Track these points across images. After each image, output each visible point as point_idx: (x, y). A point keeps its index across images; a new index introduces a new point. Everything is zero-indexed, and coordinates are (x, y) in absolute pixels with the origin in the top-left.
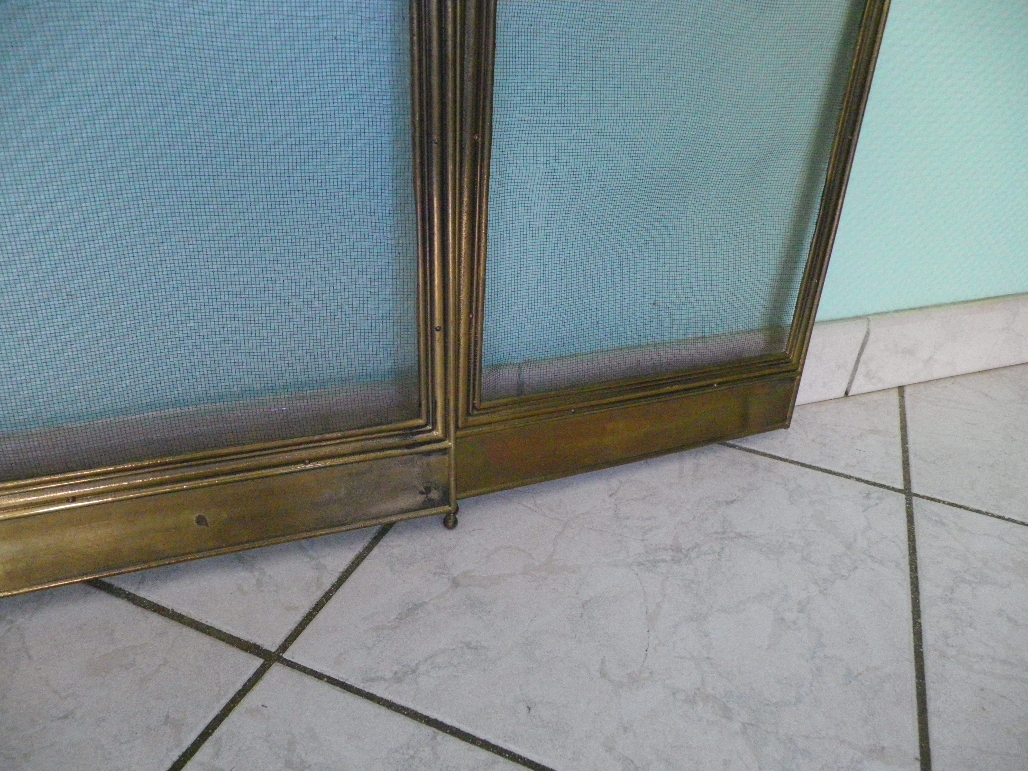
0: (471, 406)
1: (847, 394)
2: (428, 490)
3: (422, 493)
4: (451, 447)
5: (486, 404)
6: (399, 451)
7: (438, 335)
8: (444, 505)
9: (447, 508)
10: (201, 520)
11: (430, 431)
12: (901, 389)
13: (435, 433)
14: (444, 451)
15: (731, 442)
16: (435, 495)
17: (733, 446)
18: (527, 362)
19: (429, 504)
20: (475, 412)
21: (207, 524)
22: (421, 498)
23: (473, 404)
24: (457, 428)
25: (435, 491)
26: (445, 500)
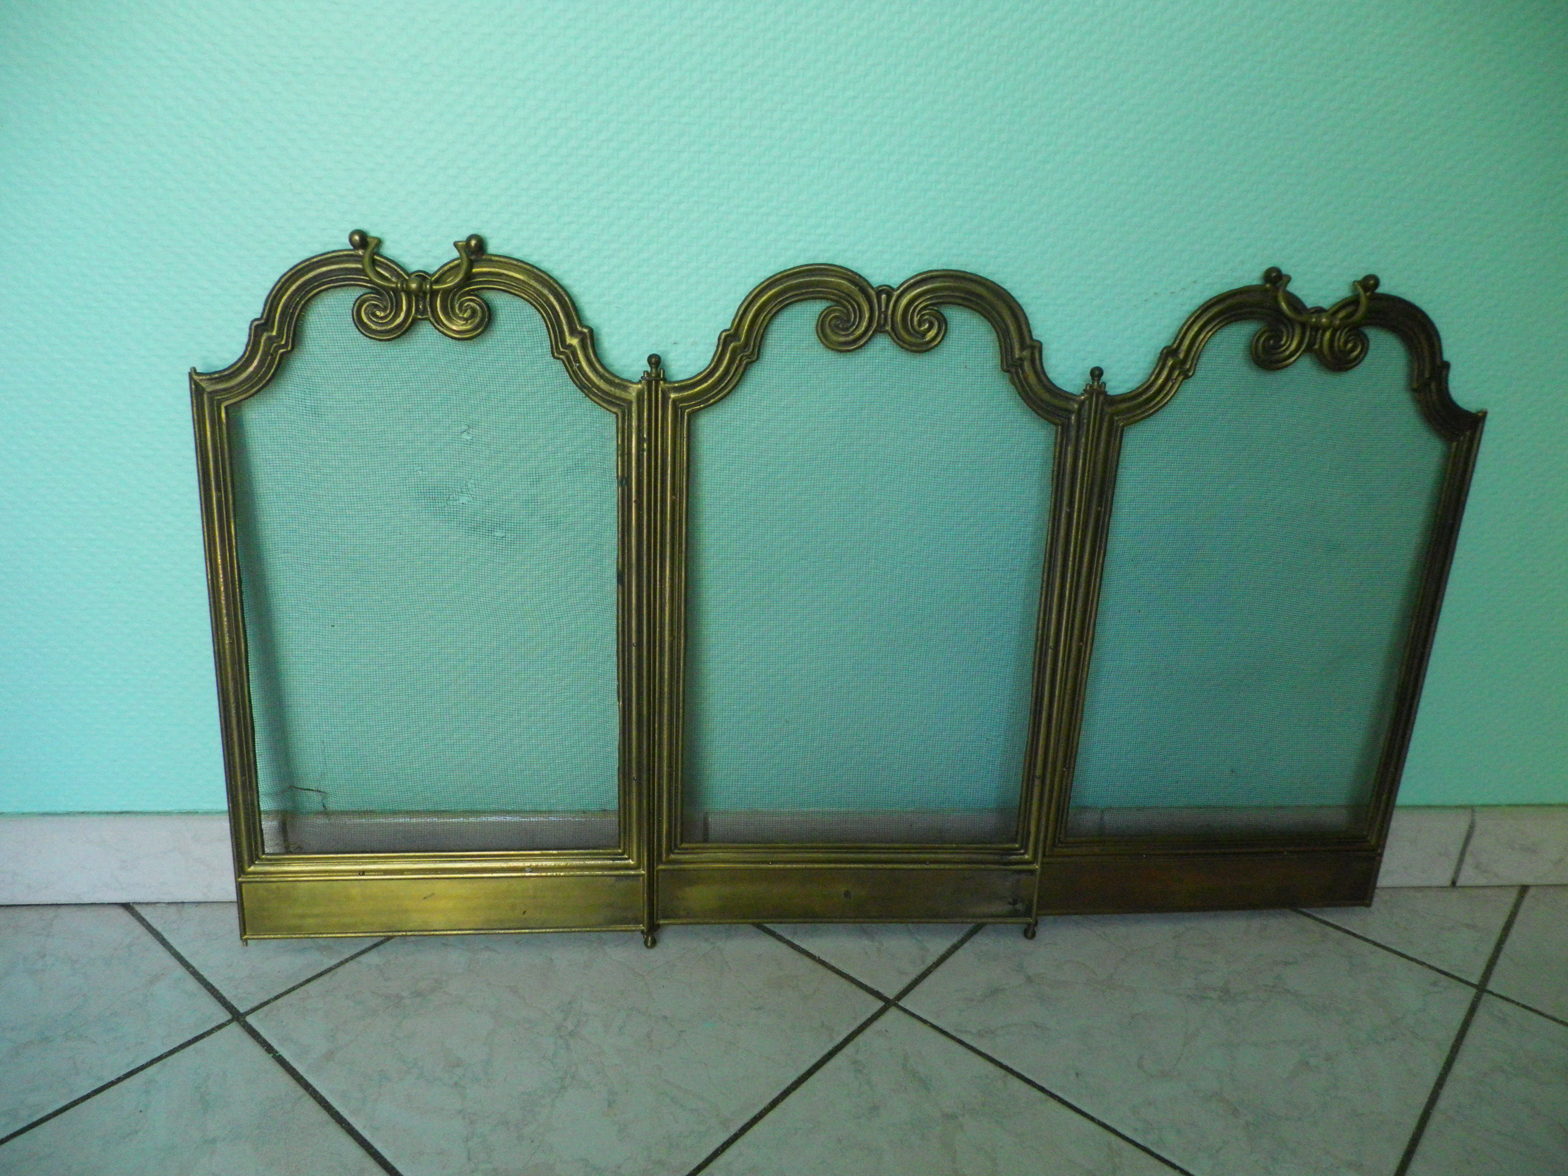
0: (1057, 840)
1: (1454, 883)
2: (1015, 902)
3: (1009, 903)
4: (1037, 869)
5: (1070, 839)
6: (996, 867)
7: (1037, 782)
8: (1025, 916)
9: (1030, 920)
10: (847, 894)
11: (1023, 854)
12: (1524, 889)
13: (1026, 857)
14: (1032, 872)
15: (1304, 910)
16: (1020, 906)
17: (1309, 916)
18: (1110, 808)
19: (1014, 914)
20: (1060, 845)
21: (850, 898)
22: (1007, 908)
23: (1060, 838)
24: (1044, 855)
25: (1020, 904)
26: (1028, 912)
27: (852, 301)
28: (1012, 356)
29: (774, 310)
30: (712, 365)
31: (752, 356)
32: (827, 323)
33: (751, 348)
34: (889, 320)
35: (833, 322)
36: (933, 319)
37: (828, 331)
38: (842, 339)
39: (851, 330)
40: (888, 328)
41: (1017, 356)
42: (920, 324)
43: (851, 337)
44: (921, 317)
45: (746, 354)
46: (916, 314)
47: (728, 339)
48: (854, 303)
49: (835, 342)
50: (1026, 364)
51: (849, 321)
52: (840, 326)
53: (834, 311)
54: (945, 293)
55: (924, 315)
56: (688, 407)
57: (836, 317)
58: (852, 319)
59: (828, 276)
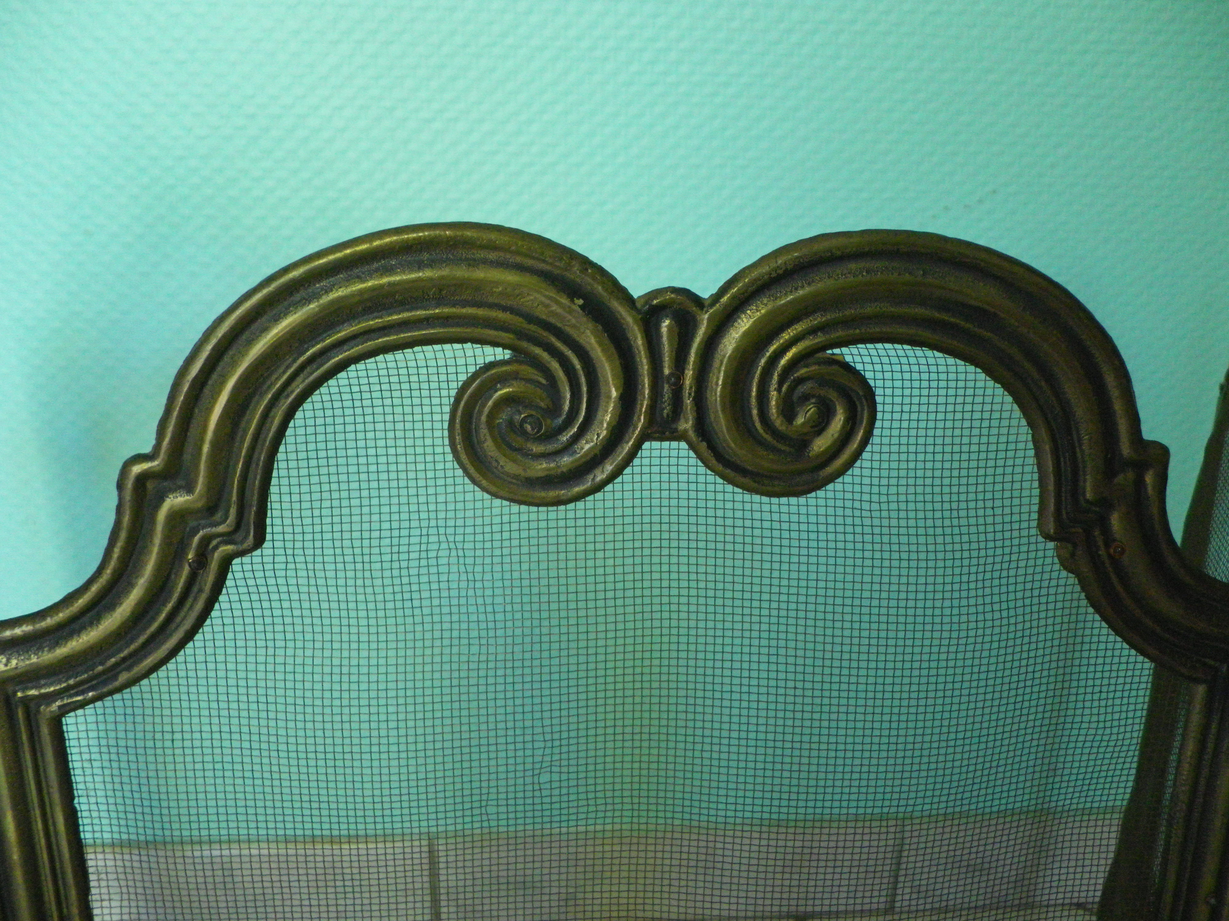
27: (559, 345)
28: (1076, 491)
29: (298, 388)
30: (108, 571)
31: (238, 537)
32: (484, 418)
33: (233, 511)
34: (688, 402)
35: (502, 418)
36: (833, 395)
37: (489, 446)
38: (542, 467)
39: (565, 438)
40: (687, 424)
41: (1089, 495)
42: (789, 413)
43: (566, 461)
44: (792, 389)
45: (221, 529)
46: (776, 377)
47: (150, 485)
48: (569, 353)
49: (516, 477)
50: (1116, 521)
51: (554, 409)
52: (528, 427)
53: (503, 379)
54: (870, 309)
55: (801, 381)
56: (49, 698)
57: (508, 400)
58: (566, 407)
59: (473, 263)
